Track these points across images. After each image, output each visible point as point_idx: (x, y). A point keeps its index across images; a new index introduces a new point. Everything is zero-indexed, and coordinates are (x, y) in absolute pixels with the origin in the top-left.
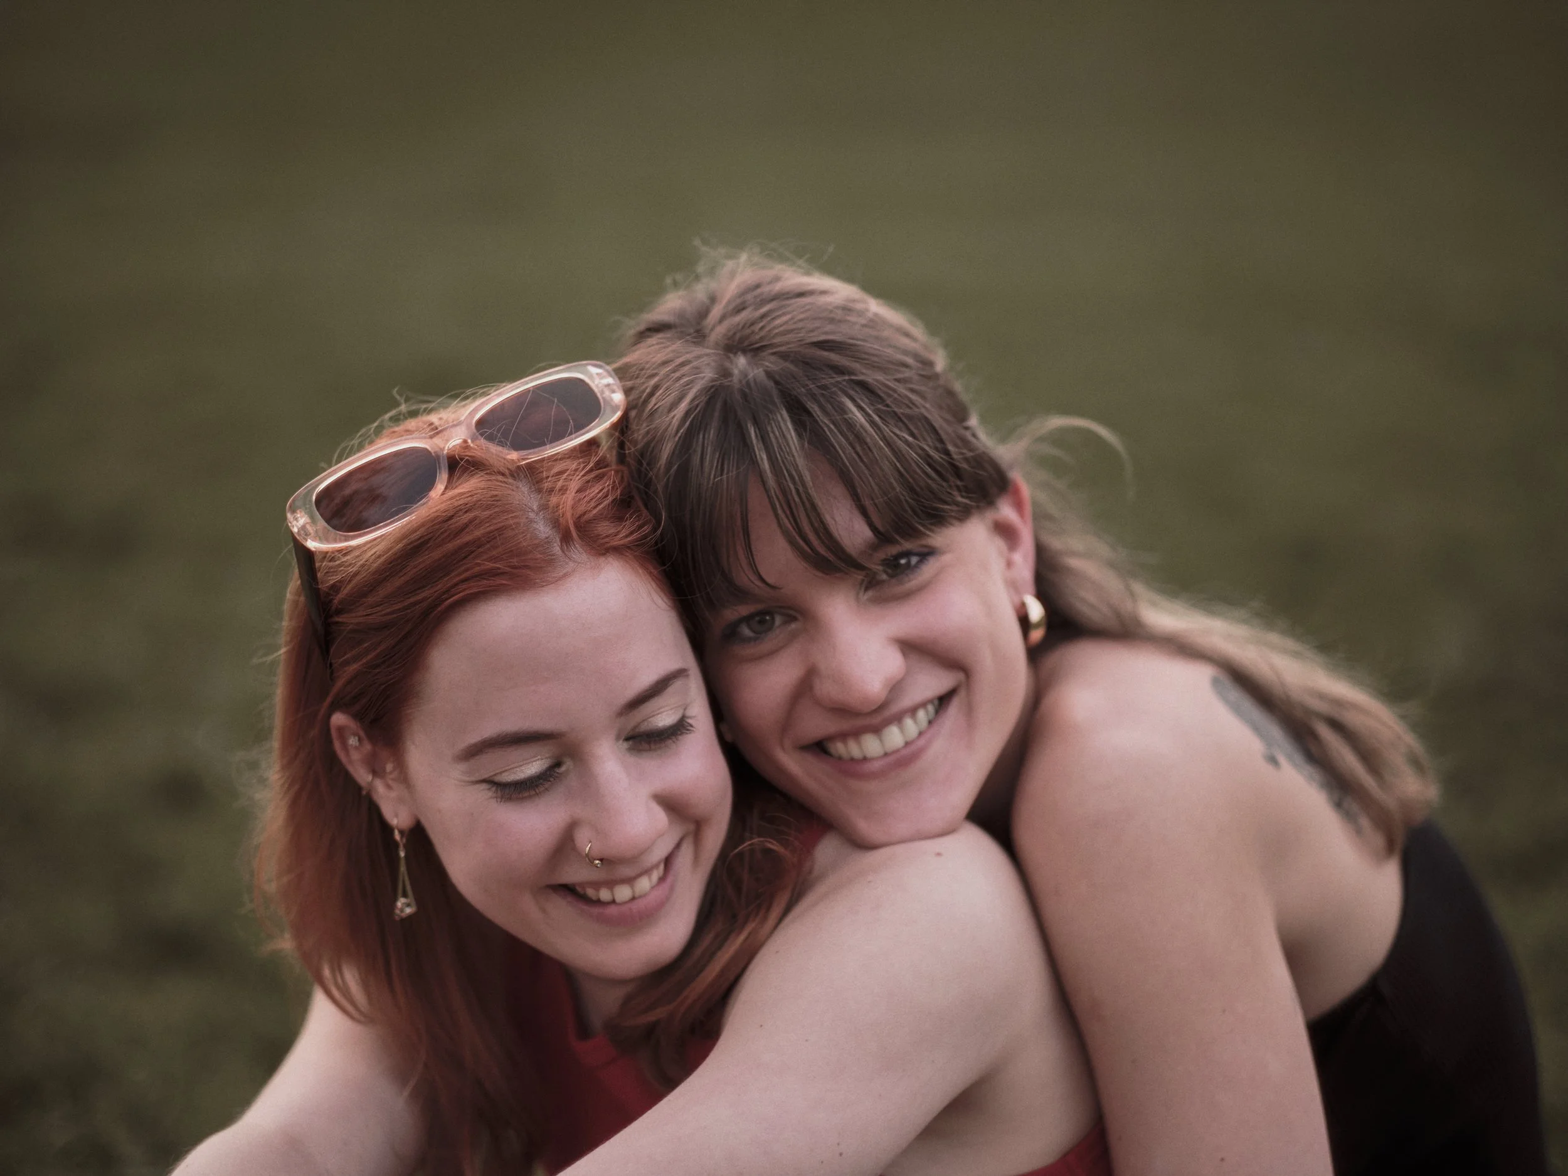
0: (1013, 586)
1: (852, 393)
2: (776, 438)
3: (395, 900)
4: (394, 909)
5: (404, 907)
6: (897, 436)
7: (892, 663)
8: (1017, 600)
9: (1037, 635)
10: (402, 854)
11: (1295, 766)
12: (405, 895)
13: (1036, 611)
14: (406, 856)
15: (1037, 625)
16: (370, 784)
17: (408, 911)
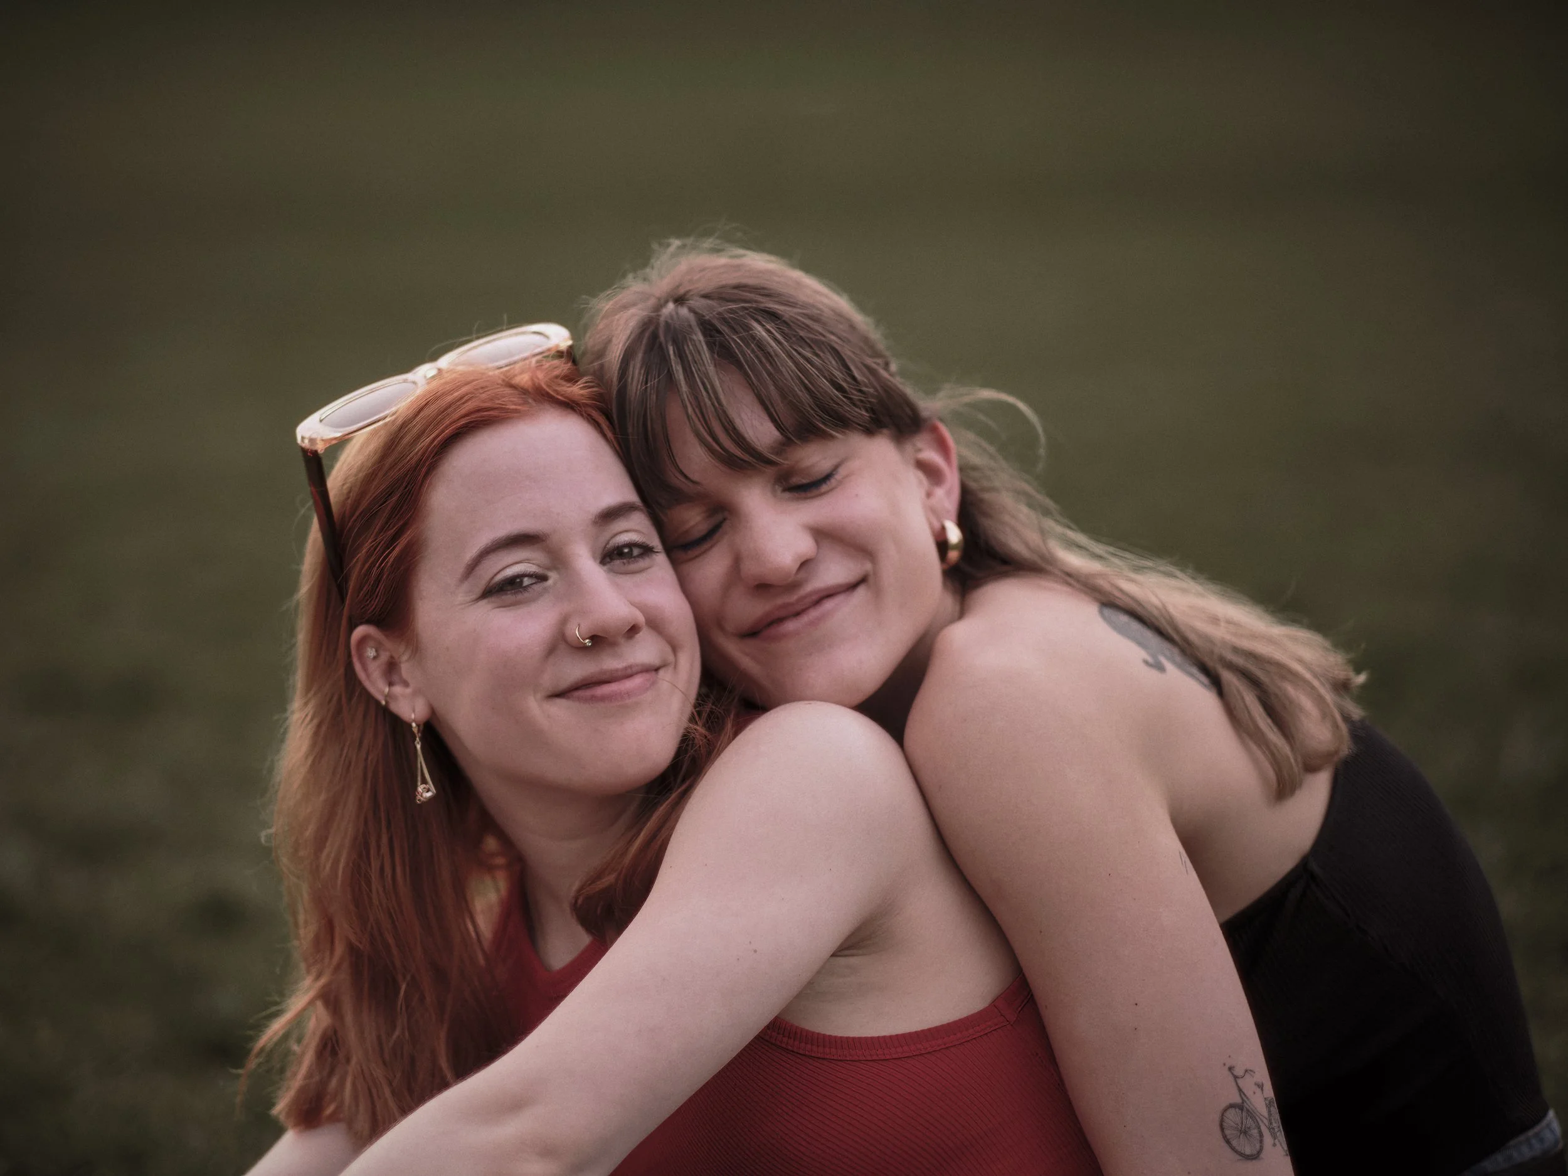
0: (933, 511)
1: (760, 318)
2: (691, 353)
3: (415, 787)
4: (415, 796)
5: (426, 792)
6: (799, 354)
7: (805, 545)
8: (937, 525)
9: (953, 555)
10: (419, 747)
11: (1179, 666)
12: (424, 781)
13: (954, 535)
14: (422, 748)
15: (955, 547)
16: (388, 696)
17: (429, 794)
